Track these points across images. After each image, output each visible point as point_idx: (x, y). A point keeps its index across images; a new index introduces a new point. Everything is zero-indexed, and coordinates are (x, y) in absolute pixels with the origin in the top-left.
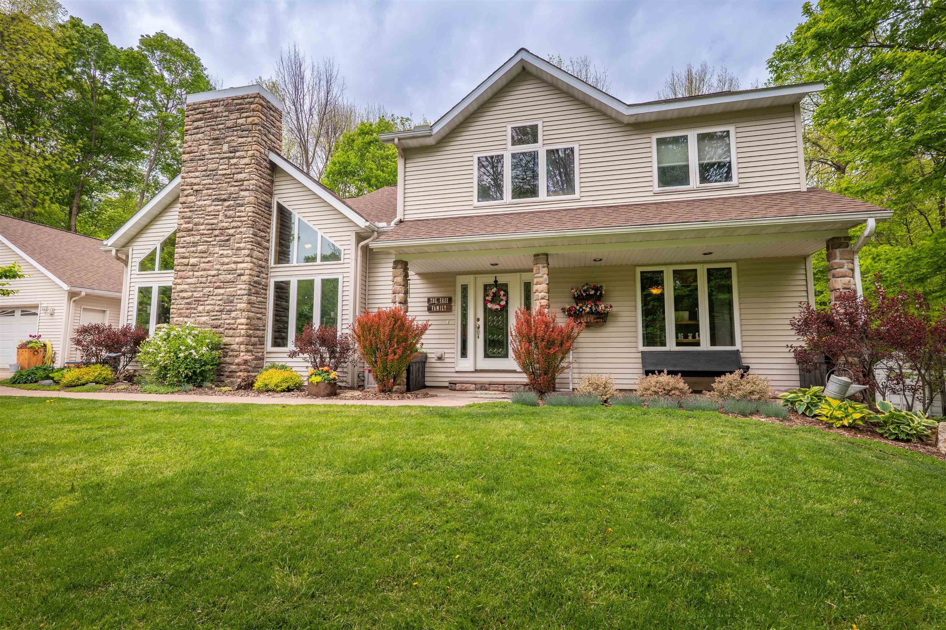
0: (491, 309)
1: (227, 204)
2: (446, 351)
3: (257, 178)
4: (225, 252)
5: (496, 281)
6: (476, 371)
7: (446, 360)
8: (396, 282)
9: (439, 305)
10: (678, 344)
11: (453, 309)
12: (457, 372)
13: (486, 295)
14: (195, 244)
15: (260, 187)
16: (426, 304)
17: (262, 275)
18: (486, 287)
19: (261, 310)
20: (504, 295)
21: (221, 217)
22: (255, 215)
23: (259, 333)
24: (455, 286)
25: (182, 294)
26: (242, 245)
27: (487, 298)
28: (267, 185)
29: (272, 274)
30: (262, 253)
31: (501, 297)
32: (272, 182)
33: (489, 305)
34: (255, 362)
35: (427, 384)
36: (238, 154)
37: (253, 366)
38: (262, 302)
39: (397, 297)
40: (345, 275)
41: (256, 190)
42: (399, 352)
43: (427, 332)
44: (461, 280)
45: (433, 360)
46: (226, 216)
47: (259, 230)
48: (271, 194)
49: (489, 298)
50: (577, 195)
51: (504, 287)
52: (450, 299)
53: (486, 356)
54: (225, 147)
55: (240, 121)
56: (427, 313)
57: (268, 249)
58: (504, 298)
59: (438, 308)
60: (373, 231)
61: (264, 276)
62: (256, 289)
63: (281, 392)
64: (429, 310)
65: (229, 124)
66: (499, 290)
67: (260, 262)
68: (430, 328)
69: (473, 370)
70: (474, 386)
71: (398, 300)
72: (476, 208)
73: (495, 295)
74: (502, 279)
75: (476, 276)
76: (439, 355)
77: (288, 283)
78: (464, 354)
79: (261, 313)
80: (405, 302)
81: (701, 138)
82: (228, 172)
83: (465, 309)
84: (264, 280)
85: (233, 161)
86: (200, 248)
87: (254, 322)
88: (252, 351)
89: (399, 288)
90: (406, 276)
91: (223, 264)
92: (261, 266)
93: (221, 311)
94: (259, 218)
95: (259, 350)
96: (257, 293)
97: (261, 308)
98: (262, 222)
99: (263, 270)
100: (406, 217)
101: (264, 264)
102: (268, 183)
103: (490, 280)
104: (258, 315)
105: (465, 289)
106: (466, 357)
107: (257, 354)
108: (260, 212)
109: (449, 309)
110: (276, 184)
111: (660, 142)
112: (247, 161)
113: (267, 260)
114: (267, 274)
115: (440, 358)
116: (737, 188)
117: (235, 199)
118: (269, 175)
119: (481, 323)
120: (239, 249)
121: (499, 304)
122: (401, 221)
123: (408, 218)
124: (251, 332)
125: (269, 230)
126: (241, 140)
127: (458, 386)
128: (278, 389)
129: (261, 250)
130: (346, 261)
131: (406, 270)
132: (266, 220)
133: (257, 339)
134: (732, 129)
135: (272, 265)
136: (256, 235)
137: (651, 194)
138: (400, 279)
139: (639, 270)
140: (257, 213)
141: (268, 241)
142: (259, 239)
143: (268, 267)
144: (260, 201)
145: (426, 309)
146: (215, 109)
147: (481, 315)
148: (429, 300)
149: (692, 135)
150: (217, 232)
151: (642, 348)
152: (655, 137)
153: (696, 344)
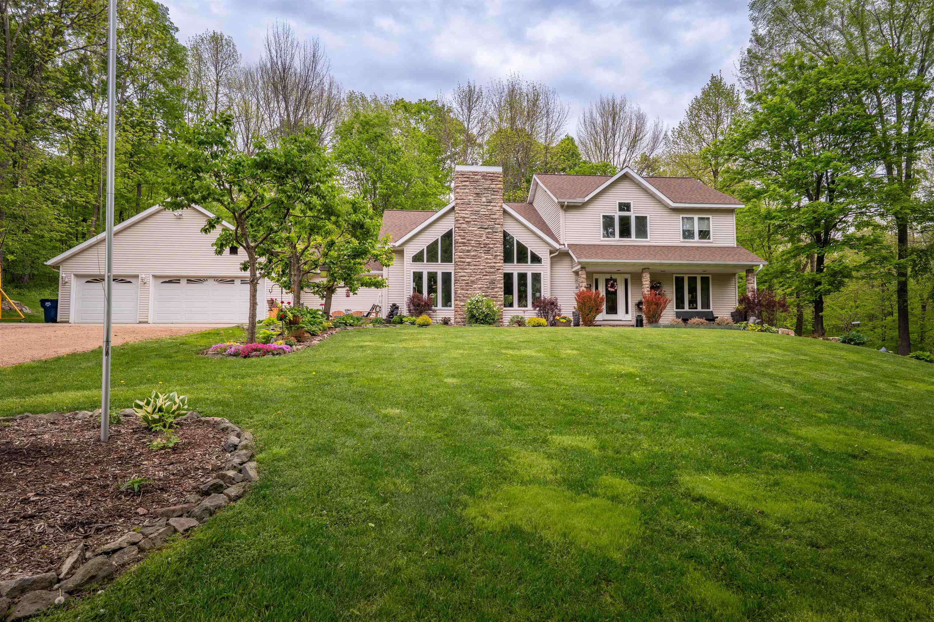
0: (609, 291)
1: (488, 231)
3: (503, 218)
4: (489, 257)
5: (611, 278)
10: (689, 308)
13: (606, 283)
14: (468, 251)
18: (607, 280)
20: (616, 284)
21: (484, 238)
24: (593, 279)
25: (462, 278)
26: (498, 254)
27: (608, 286)
31: (614, 285)
33: (609, 289)
34: (502, 315)
36: (492, 204)
39: (583, 285)
40: (544, 271)
44: (595, 276)
46: (488, 238)
50: (648, 239)
51: (615, 281)
53: (607, 313)
54: (484, 199)
55: (492, 186)
58: (616, 286)
65: (486, 186)
66: (613, 282)
72: (602, 241)
73: (611, 284)
74: (614, 277)
75: (602, 275)
77: (512, 274)
81: (700, 219)
82: (487, 213)
85: (489, 208)
86: (473, 253)
89: (584, 280)
91: (487, 263)
93: (488, 288)
100: (566, 242)
103: (608, 277)
105: (597, 280)
111: (683, 219)
112: (498, 208)
116: (712, 243)
117: (491, 228)
119: (605, 297)
120: (496, 256)
121: (613, 289)
122: (567, 245)
124: (502, 299)
126: (493, 197)
130: (545, 264)
134: (710, 216)
137: (680, 242)
138: (584, 276)
139: (674, 276)
144: (502, 230)
146: (476, 177)
147: (604, 294)
149: (696, 217)
150: (482, 246)
151: (675, 310)
152: (681, 216)
153: (696, 308)
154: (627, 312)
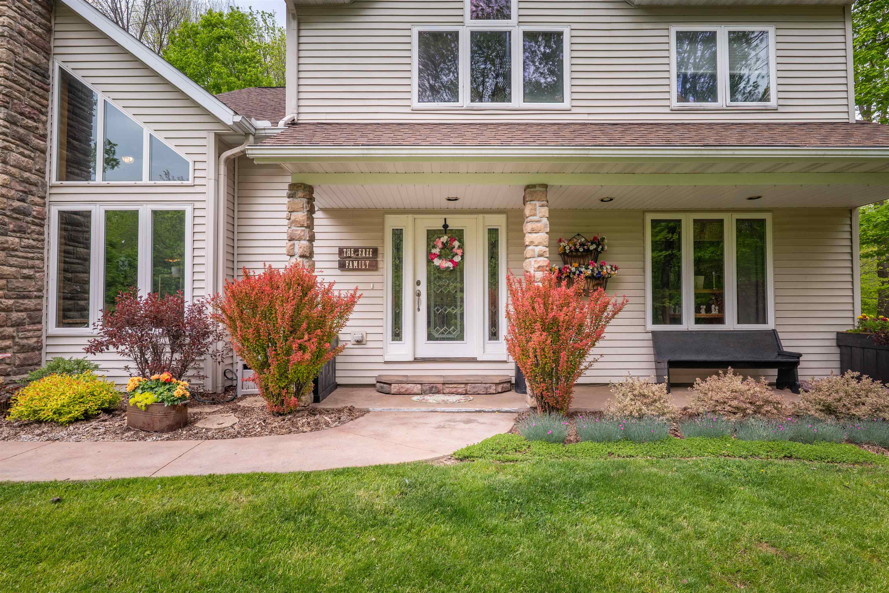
0: (438, 269)
2: (369, 330)
3: (12, 13)
5: (445, 226)
6: (416, 360)
7: (370, 345)
8: (295, 221)
9: (357, 259)
10: (698, 321)
11: (380, 265)
12: (386, 362)
13: (430, 244)
15: (20, 33)
16: (337, 258)
17: (30, 198)
18: (431, 235)
19: (30, 262)
20: (459, 247)
22: (10, 83)
23: (30, 303)
24: (383, 230)
27: (434, 251)
28: (37, 34)
29: (54, 198)
30: (29, 157)
31: (455, 250)
32: (49, 31)
33: (437, 262)
34: (22, 356)
35: (339, 381)
37: (17, 362)
38: (33, 247)
39: (297, 246)
40: (197, 205)
41: (11, 37)
42: (312, 346)
43: (356, 308)
44: (393, 222)
45: (349, 345)
47: (22, 114)
48: (47, 53)
49: (436, 251)
50: (566, 104)
51: (458, 235)
52: (375, 251)
53: (430, 337)
56: (339, 272)
57: (43, 152)
58: (459, 252)
59: (355, 264)
60: (247, 134)
61: (37, 199)
62: (19, 223)
63: (70, 422)
64: (342, 266)
66: (452, 239)
67: (27, 175)
68: (361, 301)
69: (412, 359)
70: (419, 386)
71: (298, 251)
72: (415, 111)
73: (444, 245)
74: (454, 223)
75: (416, 216)
76: (358, 337)
77: (87, 215)
78: (397, 335)
79: (33, 267)
80: (309, 255)
81: (734, 37)
83: (397, 269)
84: (37, 208)
87: (15, 283)
88: (13, 337)
89: (299, 231)
90: (311, 211)
92: (27, 181)
94: (19, 92)
95: (30, 334)
96: (21, 231)
97: (32, 258)
98: (27, 101)
99: (34, 189)
100: (302, 117)
101: (34, 178)
102: (40, 30)
103: (437, 223)
104: (25, 271)
105: (398, 235)
106: (401, 340)
107: (25, 341)
108: (22, 81)
109: (374, 266)
110: (58, 35)
111: (681, 37)
113: (41, 172)
114: (43, 198)
115: (359, 342)
116: (774, 111)
118: (39, 14)
119: (423, 288)
121: (452, 261)
122: (293, 123)
123: (304, 118)
124: (11, 302)
125: (44, 118)
127: (394, 388)
128: (64, 419)
129: (27, 152)
130: (198, 181)
131: (311, 200)
132: (37, 98)
133: (24, 315)
134: (771, 30)
135: (54, 181)
136: (14, 123)
137: (667, 110)
138: (301, 216)
139: (649, 217)
140: (14, 81)
141: (44, 137)
142: (21, 131)
143: (44, 185)
144: (21, 60)
145: (336, 265)
147: (423, 277)
148: (341, 251)
149: (722, 32)
151: (651, 327)
152: (674, 29)
153: (720, 320)
154: (494, 335)
